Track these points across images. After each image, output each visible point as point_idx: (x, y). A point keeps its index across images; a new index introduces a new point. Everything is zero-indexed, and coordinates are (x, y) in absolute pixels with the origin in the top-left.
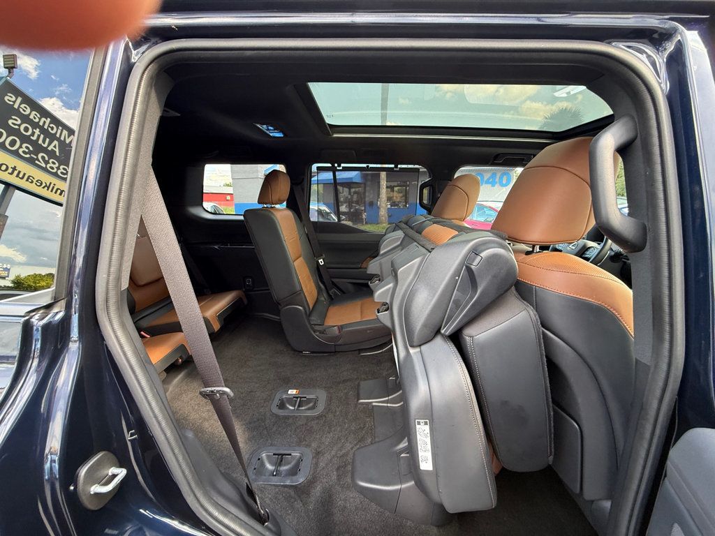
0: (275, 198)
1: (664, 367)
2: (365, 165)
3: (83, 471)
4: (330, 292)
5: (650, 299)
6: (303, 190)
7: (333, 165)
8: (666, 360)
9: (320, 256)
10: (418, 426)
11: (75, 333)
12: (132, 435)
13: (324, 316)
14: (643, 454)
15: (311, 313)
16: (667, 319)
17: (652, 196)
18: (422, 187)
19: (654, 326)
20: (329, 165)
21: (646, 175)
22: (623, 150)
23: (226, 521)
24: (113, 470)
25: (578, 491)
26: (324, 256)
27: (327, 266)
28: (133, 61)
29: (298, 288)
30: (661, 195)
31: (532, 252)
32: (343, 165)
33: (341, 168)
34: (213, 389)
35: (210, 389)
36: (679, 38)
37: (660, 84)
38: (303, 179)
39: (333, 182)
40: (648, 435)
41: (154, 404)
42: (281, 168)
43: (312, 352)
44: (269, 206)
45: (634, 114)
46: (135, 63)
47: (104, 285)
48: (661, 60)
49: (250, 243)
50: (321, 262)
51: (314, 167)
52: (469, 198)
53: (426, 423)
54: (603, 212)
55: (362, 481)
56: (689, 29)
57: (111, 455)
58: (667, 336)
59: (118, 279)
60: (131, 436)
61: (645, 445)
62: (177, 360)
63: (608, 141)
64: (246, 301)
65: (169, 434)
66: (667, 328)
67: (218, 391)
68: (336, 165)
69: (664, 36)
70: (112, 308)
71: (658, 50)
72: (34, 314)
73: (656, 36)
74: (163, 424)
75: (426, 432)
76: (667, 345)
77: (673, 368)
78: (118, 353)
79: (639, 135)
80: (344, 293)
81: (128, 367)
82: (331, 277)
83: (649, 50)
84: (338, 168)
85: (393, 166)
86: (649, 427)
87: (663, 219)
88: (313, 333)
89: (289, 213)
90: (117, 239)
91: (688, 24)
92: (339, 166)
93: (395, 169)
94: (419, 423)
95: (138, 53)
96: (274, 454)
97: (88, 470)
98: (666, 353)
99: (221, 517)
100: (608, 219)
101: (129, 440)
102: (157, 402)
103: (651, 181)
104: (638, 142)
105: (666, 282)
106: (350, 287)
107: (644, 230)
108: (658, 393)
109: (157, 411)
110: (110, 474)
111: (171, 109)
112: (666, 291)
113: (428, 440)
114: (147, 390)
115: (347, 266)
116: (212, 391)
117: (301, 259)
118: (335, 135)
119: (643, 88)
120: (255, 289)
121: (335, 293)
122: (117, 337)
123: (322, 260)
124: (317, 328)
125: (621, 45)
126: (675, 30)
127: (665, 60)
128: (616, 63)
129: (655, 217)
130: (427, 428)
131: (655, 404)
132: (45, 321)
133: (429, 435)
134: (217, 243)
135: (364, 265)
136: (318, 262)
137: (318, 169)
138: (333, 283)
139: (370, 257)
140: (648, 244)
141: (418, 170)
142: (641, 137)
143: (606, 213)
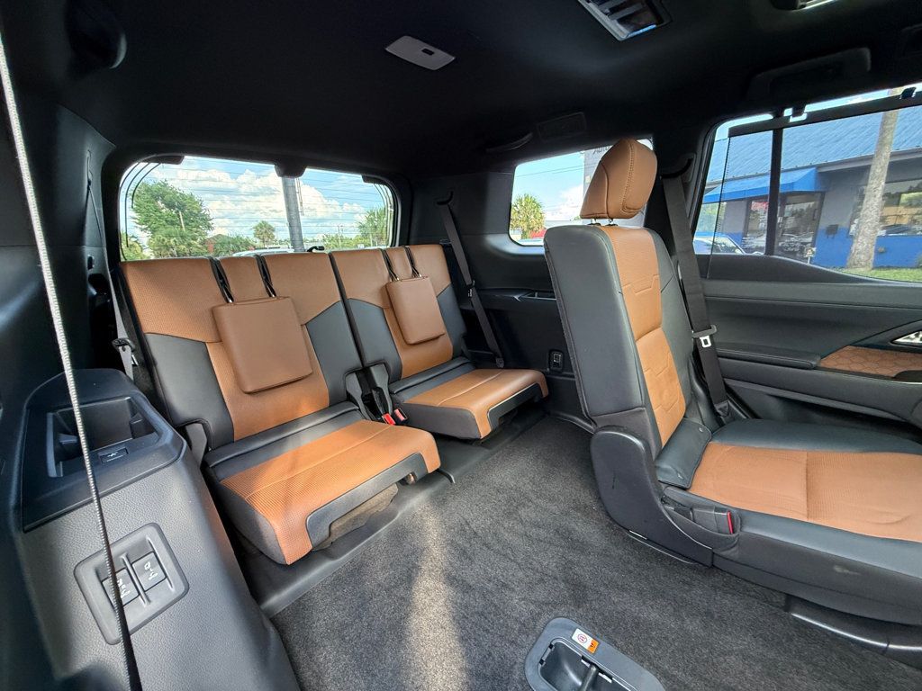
4: (717, 407)
6: (686, 186)
7: (779, 116)
9: (704, 329)
13: (693, 464)
15: (662, 453)
20: (767, 117)
26: (714, 330)
27: (720, 350)
29: (638, 399)
33: (802, 118)
38: (690, 162)
50: (705, 341)
62: (408, 477)
64: (545, 392)
80: (755, 416)
84: (793, 120)
88: (659, 503)
89: (648, 239)
92: (798, 112)
106: (775, 407)
111: (436, 46)
115: (775, 358)
117: (658, 332)
120: (565, 373)
121: (735, 418)
123: (707, 338)
124: (673, 493)
134: (517, 291)
135: (830, 362)
136: (697, 341)
137: (734, 132)
138: (728, 389)
139: (853, 344)
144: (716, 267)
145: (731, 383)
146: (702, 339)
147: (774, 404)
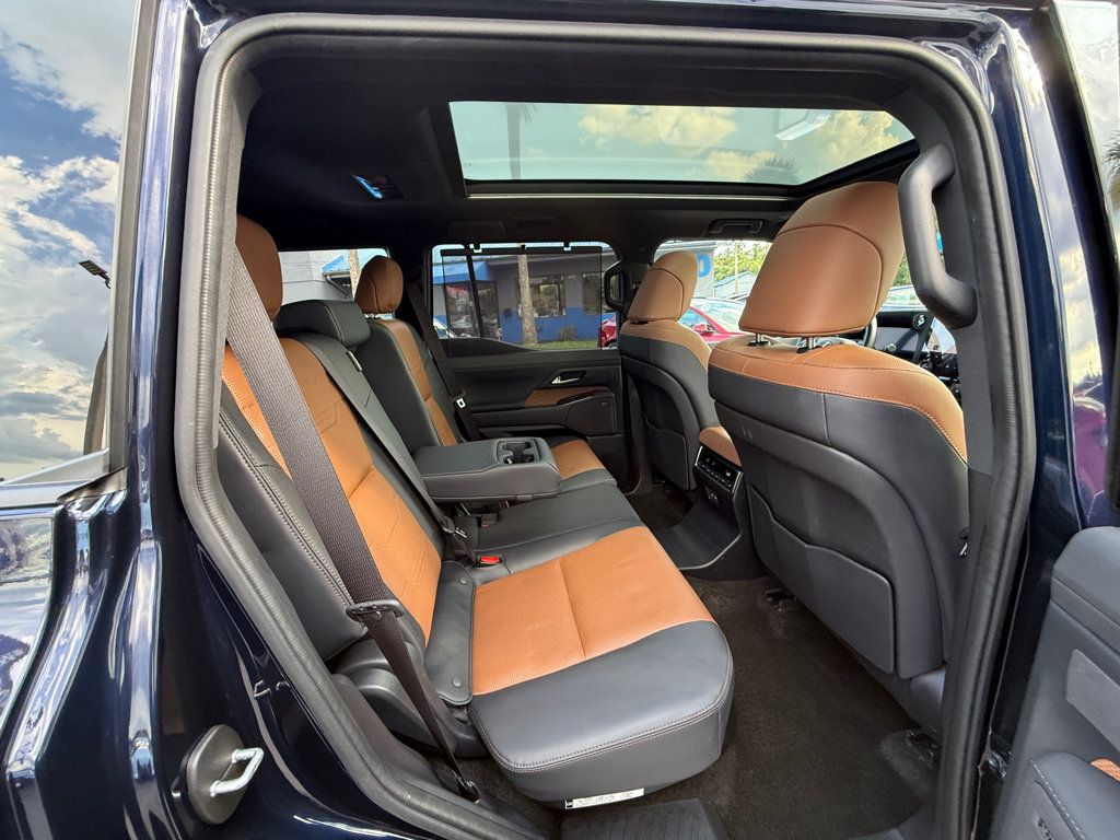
0: (383, 302)
1: (1012, 472)
2: (518, 245)
3: (193, 762)
5: (986, 386)
6: (421, 288)
7: (467, 248)
8: (1014, 462)
9: (458, 395)
11: (147, 524)
12: (260, 689)
14: (989, 591)
16: (1012, 408)
17: (980, 251)
18: (609, 275)
19: (994, 421)
21: (971, 223)
22: (939, 193)
23: (425, 806)
24: (238, 755)
25: (891, 669)
26: (464, 392)
27: (473, 408)
28: (201, 46)
30: (994, 247)
31: (806, 349)
32: (483, 246)
33: (480, 251)
34: (371, 603)
35: (365, 604)
36: (1003, 42)
37: (985, 102)
38: (420, 271)
39: (468, 279)
40: (994, 567)
41: (290, 635)
42: (382, 252)
44: (373, 316)
45: (950, 142)
46: (206, 50)
47: (192, 439)
48: (981, 68)
50: (461, 402)
51: (437, 250)
52: (683, 288)
56: (1013, 27)
57: (229, 731)
58: (1014, 432)
60: (258, 692)
61: (992, 579)
63: (923, 177)
66: (1013, 420)
67: (379, 607)
68: (472, 246)
69: (988, 34)
70: (206, 480)
71: (977, 53)
72: (71, 499)
73: (974, 35)
74: (310, 666)
76: (1014, 442)
77: (1024, 473)
78: (225, 554)
79: (957, 170)
81: (245, 579)
82: (478, 427)
83: (967, 53)
84: (475, 251)
85: (562, 244)
86: (996, 556)
87: (999, 278)
89: (402, 326)
90: (204, 358)
91: (1012, 19)
92: (477, 247)
93: (566, 249)
95: (210, 31)
97: (201, 758)
98: (1013, 453)
99: (416, 802)
101: (256, 698)
103: (978, 230)
104: (957, 176)
105: (1008, 361)
107: (973, 296)
108: (1005, 509)
109: (297, 647)
110: (234, 761)
112: (1009, 372)
114: (278, 614)
115: (502, 406)
116: (370, 608)
117: (432, 398)
118: (473, 197)
119: (962, 105)
122: (218, 528)
123: (461, 400)
125: (930, 44)
126: (997, 26)
127: (986, 68)
128: (927, 70)
129: (989, 278)
131: (1002, 524)
132: (94, 511)
135: (529, 403)
136: (455, 404)
137: (444, 253)
139: (537, 389)
140: (979, 315)
141: (599, 249)
142: (960, 171)
143: (930, 276)
144: (454, 348)
145: (481, 430)
146: (458, 402)
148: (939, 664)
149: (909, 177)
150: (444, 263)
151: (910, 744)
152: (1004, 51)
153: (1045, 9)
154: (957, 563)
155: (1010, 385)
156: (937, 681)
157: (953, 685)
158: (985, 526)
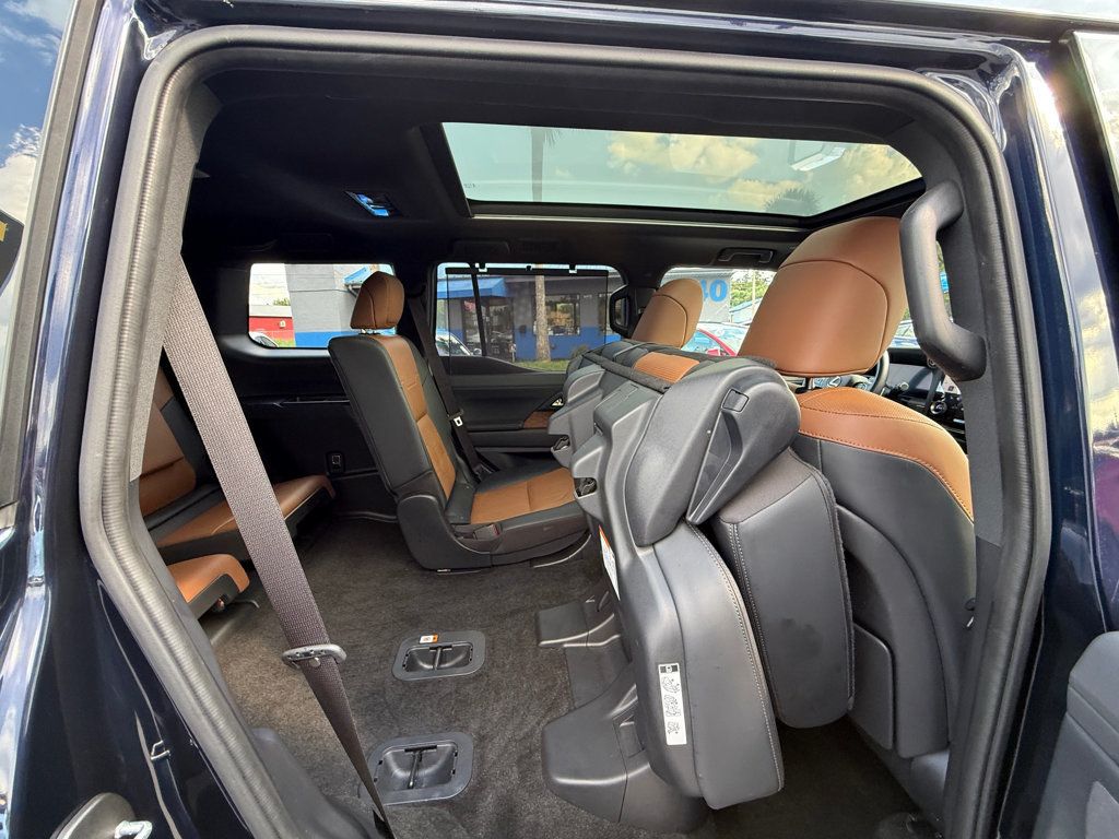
0: (381, 317)
1: (1025, 547)
2: (524, 266)
4: (475, 470)
5: (995, 446)
6: (424, 306)
7: (472, 266)
8: (1026, 536)
9: (455, 413)
10: (662, 675)
11: (37, 569)
12: (159, 750)
13: (469, 510)
14: (997, 677)
15: (448, 504)
16: (1024, 474)
17: (990, 299)
18: (615, 298)
20: (467, 265)
21: (980, 267)
22: (945, 234)
24: (125, 828)
25: (890, 745)
26: (462, 411)
27: (469, 427)
28: (146, 57)
29: (427, 466)
30: (1005, 295)
31: (806, 389)
32: (488, 265)
33: (485, 270)
34: (308, 649)
35: (302, 650)
36: (1017, 74)
37: (996, 139)
38: (424, 287)
39: (473, 295)
40: (1003, 650)
41: (201, 689)
42: (387, 269)
43: (453, 570)
44: (371, 332)
45: (957, 178)
46: (150, 62)
47: (98, 472)
48: (992, 102)
49: (343, 395)
50: (458, 421)
51: (442, 268)
52: (688, 315)
53: (675, 669)
54: (927, 321)
55: (564, 775)
56: (1028, 60)
57: (117, 799)
58: (1026, 501)
59: (124, 462)
60: (156, 754)
61: (1000, 664)
62: (217, 604)
63: (927, 216)
64: (332, 493)
65: (232, 742)
66: (1025, 489)
67: (317, 653)
68: (477, 265)
69: (1000, 67)
70: (114, 515)
71: (988, 86)
73: (985, 67)
74: (222, 725)
75: (674, 683)
76: (1026, 514)
77: (1038, 547)
78: (128, 597)
79: (965, 210)
80: (497, 470)
81: (150, 626)
82: (475, 446)
83: (976, 86)
84: (480, 270)
85: (567, 267)
86: (1005, 638)
87: (1010, 329)
88: (454, 538)
89: (402, 343)
90: (121, 384)
91: (1028, 51)
92: (482, 266)
93: (571, 272)
94: (664, 670)
95: (155, 45)
96: (407, 751)
98: (1026, 526)
100: (935, 332)
101: (153, 762)
102: (207, 685)
103: (988, 275)
104: (965, 213)
105: (1019, 421)
106: (507, 460)
107: (982, 346)
108: (1016, 586)
109: (208, 701)
110: (118, 836)
112: (1021, 435)
113: (679, 696)
114: (187, 664)
115: (504, 426)
116: (307, 654)
117: (427, 416)
118: (476, 217)
119: (972, 141)
120: (348, 472)
121: (483, 473)
122: (124, 569)
123: (459, 418)
124: (459, 529)
125: (936, 76)
126: (1010, 58)
127: (998, 101)
128: (933, 103)
129: (998, 327)
130: (677, 676)
131: (1012, 603)
133: (680, 687)
135: (528, 424)
136: (452, 422)
137: (449, 271)
138: (479, 454)
139: (537, 410)
140: (988, 367)
141: (606, 273)
142: (969, 212)
143: (932, 323)
144: (455, 365)
145: (480, 450)
146: (456, 420)
147: (506, 458)
148: (943, 743)
149: (911, 216)
150: (449, 280)
151: (910, 830)
152: (1018, 84)
153: (1064, 41)
154: (963, 635)
155: (1021, 448)
156: (940, 763)
157: (957, 771)
158: (993, 603)
